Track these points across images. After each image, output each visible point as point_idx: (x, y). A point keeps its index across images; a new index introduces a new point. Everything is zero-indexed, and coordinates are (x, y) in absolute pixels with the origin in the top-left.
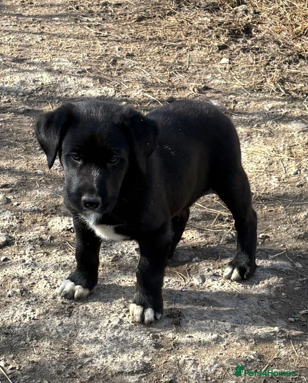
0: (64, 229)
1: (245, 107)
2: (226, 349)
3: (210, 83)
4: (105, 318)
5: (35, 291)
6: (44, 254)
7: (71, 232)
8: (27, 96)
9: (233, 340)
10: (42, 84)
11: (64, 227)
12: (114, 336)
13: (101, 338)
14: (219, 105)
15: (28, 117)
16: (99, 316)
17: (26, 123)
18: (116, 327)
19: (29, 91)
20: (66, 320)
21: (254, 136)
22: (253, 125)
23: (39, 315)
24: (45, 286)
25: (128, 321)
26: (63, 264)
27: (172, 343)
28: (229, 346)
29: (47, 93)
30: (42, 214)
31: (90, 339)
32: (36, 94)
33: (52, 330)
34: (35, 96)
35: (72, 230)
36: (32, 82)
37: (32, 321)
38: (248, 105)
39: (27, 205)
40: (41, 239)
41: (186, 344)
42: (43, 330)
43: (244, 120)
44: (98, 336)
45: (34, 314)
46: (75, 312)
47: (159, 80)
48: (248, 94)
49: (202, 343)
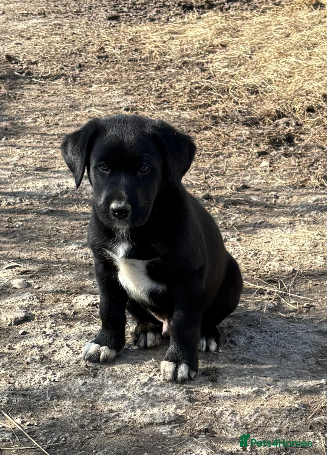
0: (89, 305)
1: (287, 201)
2: (267, 401)
3: (249, 183)
4: (134, 377)
5: (57, 358)
6: (66, 326)
7: (97, 307)
8: (51, 199)
9: (275, 393)
10: (68, 188)
11: (89, 302)
12: (143, 392)
13: (129, 395)
14: (259, 201)
15: (51, 217)
16: (127, 376)
17: (49, 221)
18: (145, 384)
19: (53, 195)
20: (90, 381)
21: (298, 224)
22: (296, 215)
23: (61, 378)
24: (68, 352)
25: (159, 379)
26: (87, 333)
27: (208, 397)
28: (270, 398)
29: (73, 196)
30: (65, 295)
31: (117, 396)
32: (60, 197)
33: (75, 389)
34: (60, 199)
35: (98, 305)
36: (56, 186)
37: (52, 383)
38: (290, 199)
39: (49, 287)
40: (63, 314)
41: (224, 398)
42: (65, 390)
43: (286, 211)
44: (126, 393)
45: (55, 377)
46: (100, 373)
47: (194, 182)
48: (290, 190)
49: (241, 396)
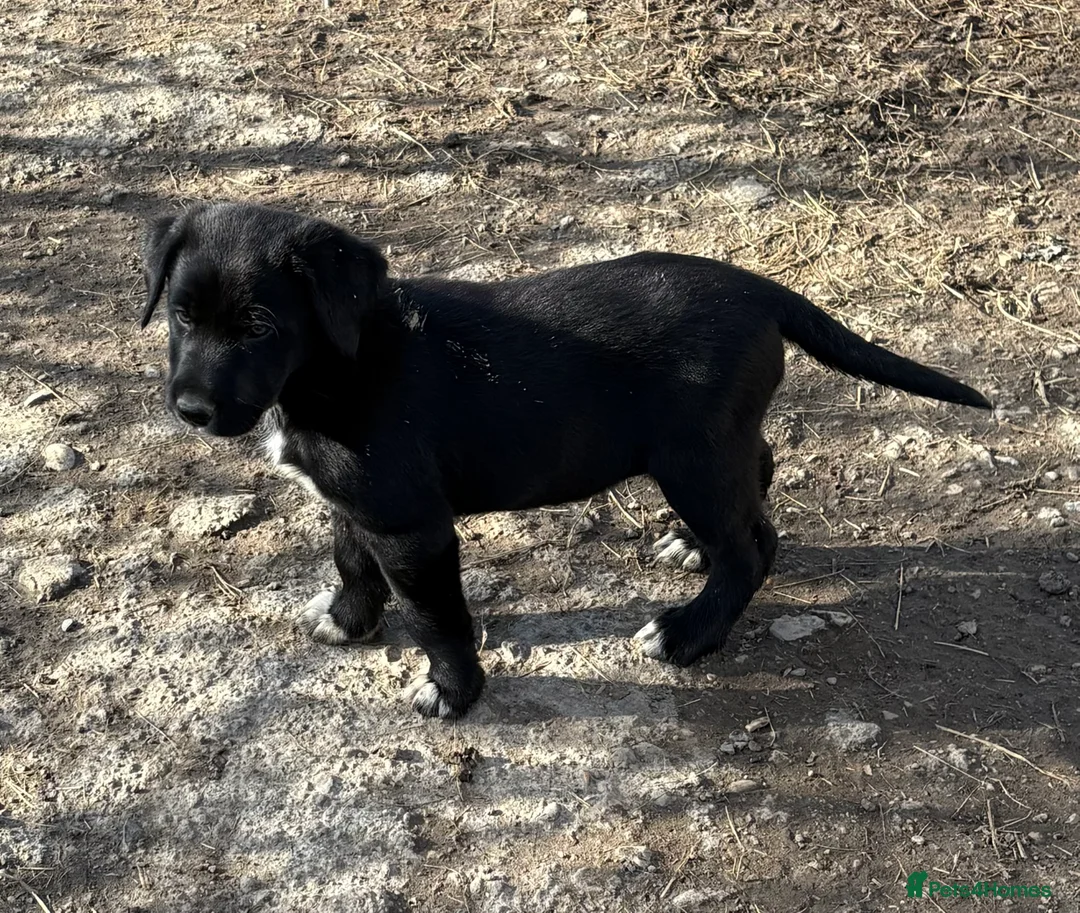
0: (205, 534)
1: (624, 144)
2: (578, 842)
3: (543, 84)
4: (300, 777)
5: (141, 711)
6: (160, 606)
7: (222, 537)
8: (120, 157)
9: (593, 817)
10: (154, 121)
11: (205, 529)
12: (320, 825)
13: (291, 833)
14: (564, 145)
15: (121, 215)
16: (285, 774)
17: (117, 232)
18: (325, 802)
19: (123, 144)
20: (211, 790)
21: (646, 228)
22: (642, 198)
23: (150, 780)
24: (163, 698)
25: (354, 781)
26: (203, 631)
27: (453, 835)
28: (583, 832)
29: (165, 145)
30: (156, 493)
31: (266, 838)
32: (138, 149)
33: (179, 820)
34: (137, 155)
35: (224, 534)
36: (129, 117)
37: (133, 795)
38: (632, 139)
39: (121, 469)
40: (153, 565)
41: (487, 835)
42: (159, 821)
43: (623, 182)
44: (285, 827)
45: (139, 776)
46: (231, 764)
47: (424, 85)
48: (632, 110)
49: (524, 828)
